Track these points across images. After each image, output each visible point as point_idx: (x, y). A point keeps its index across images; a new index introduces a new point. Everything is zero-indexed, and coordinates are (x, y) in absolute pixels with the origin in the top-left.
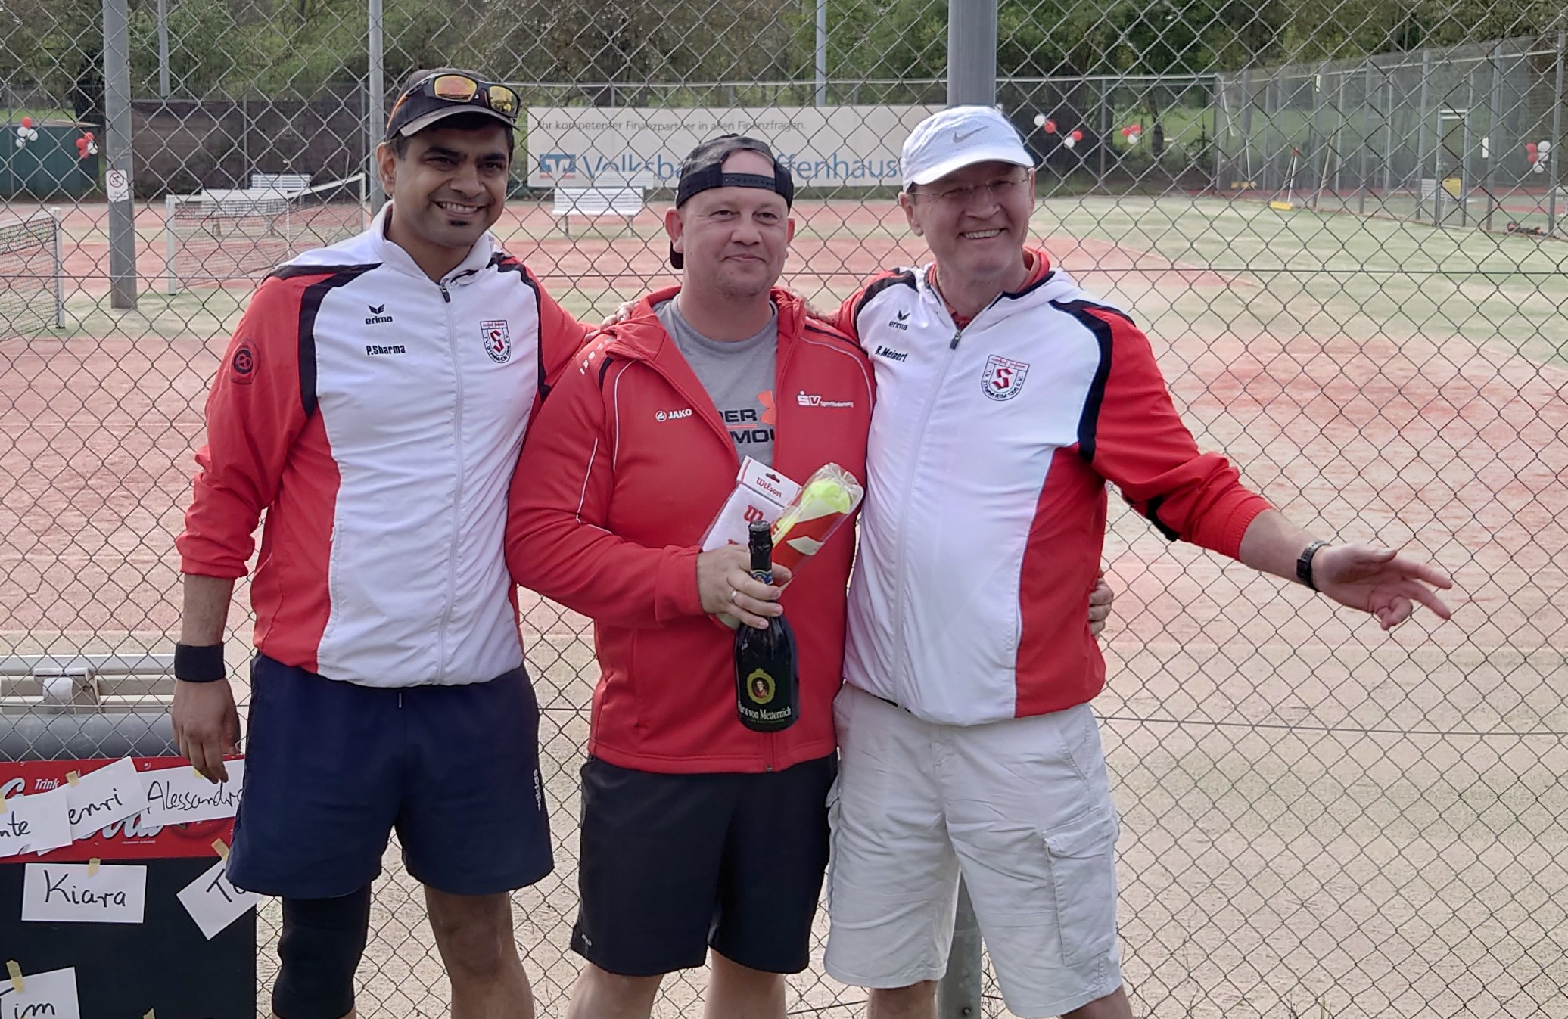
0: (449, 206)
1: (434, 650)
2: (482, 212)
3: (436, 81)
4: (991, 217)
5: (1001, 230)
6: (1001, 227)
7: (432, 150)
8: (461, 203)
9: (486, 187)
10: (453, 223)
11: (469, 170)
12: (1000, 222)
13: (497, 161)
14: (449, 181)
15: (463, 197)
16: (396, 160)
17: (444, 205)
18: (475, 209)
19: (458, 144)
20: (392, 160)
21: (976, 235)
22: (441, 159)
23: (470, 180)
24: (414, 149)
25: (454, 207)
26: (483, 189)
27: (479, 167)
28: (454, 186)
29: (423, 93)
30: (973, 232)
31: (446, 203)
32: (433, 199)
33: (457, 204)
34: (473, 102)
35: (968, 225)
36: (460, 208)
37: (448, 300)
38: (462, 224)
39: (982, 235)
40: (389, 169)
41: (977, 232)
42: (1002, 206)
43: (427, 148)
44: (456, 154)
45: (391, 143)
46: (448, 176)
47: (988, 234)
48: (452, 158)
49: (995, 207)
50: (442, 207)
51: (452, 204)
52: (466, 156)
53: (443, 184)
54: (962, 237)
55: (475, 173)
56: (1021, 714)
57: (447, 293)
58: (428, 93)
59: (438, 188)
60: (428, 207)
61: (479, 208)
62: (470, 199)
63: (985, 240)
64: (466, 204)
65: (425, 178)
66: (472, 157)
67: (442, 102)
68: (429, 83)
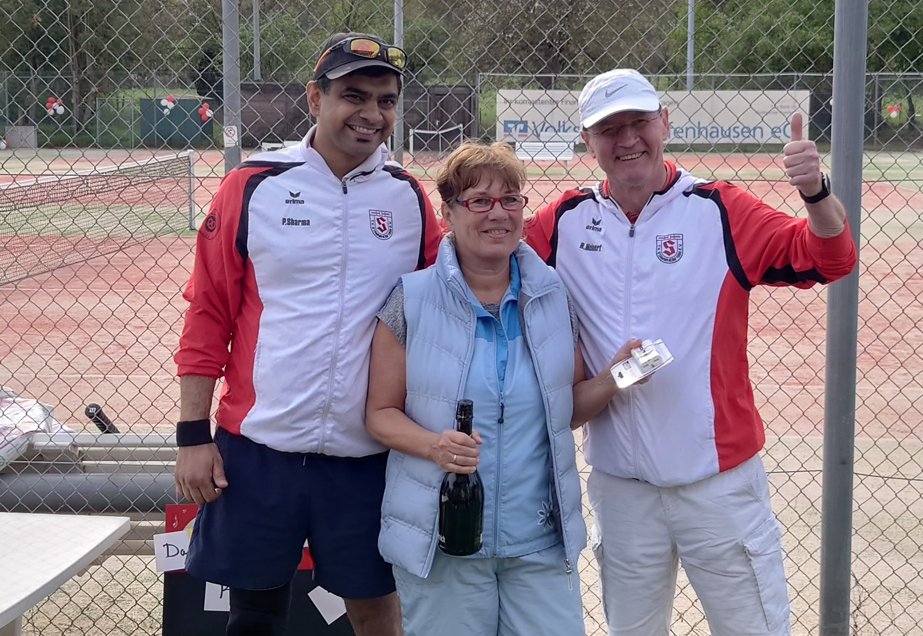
0: (357, 128)
1: (317, 431)
2: (379, 133)
3: (353, 42)
4: (634, 145)
5: (643, 153)
6: (643, 150)
7: (349, 89)
8: (367, 127)
9: (383, 117)
10: (359, 140)
11: (373, 104)
12: (642, 148)
13: (392, 99)
14: (359, 111)
15: (366, 122)
16: (321, 94)
17: (354, 128)
18: (375, 131)
19: (367, 86)
20: (318, 93)
21: (626, 158)
22: (353, 96)
23: (374, 113)
24: (334, 88)
25: (361, 129)
26: (381, 117)
27: (379, 102)
28: (362, 115)
29: (343, 50)
30: (624, 156)
31: (356, 126)
32: (347, 124)
33: (363, 128)
34: (377, 58)
35: (620, 152)
36: (365, 130)
37: (345, 192)
38: (365, 141)
39: (630, 157)
40: (315, 99)
41: (627, 155)
42: (641, 138)
43: (344, 88)
44: (365, 93)
45: (318, 82)
46: (358, 108)
47: (634, 156)
48: (362, 96)
49: (636, 138)
50: (352, 129)
51: (360, 127)
52: (371, 95)
53: (355, 113)
54: (617, 160)
55: (377, 107)
56: (722, 469)
57: (346, 188)
58: (346, 50)
59: (351, 116)
60: (343, 128)
61: (377, 130)
62: (372, 125)
63: (632, 161)
64: (369, 127)
65: (343, 109)
66: (375, 95)
67: (355, 56)
68: (347, 43)
